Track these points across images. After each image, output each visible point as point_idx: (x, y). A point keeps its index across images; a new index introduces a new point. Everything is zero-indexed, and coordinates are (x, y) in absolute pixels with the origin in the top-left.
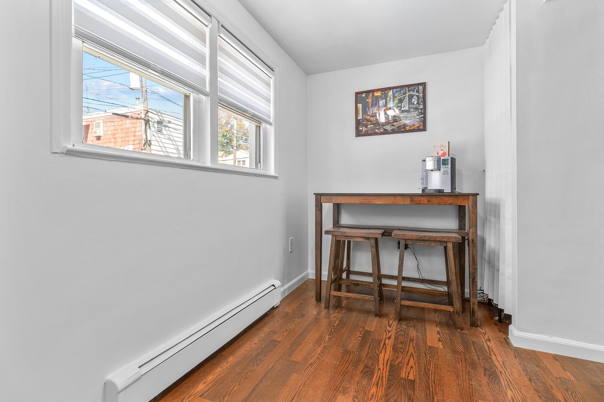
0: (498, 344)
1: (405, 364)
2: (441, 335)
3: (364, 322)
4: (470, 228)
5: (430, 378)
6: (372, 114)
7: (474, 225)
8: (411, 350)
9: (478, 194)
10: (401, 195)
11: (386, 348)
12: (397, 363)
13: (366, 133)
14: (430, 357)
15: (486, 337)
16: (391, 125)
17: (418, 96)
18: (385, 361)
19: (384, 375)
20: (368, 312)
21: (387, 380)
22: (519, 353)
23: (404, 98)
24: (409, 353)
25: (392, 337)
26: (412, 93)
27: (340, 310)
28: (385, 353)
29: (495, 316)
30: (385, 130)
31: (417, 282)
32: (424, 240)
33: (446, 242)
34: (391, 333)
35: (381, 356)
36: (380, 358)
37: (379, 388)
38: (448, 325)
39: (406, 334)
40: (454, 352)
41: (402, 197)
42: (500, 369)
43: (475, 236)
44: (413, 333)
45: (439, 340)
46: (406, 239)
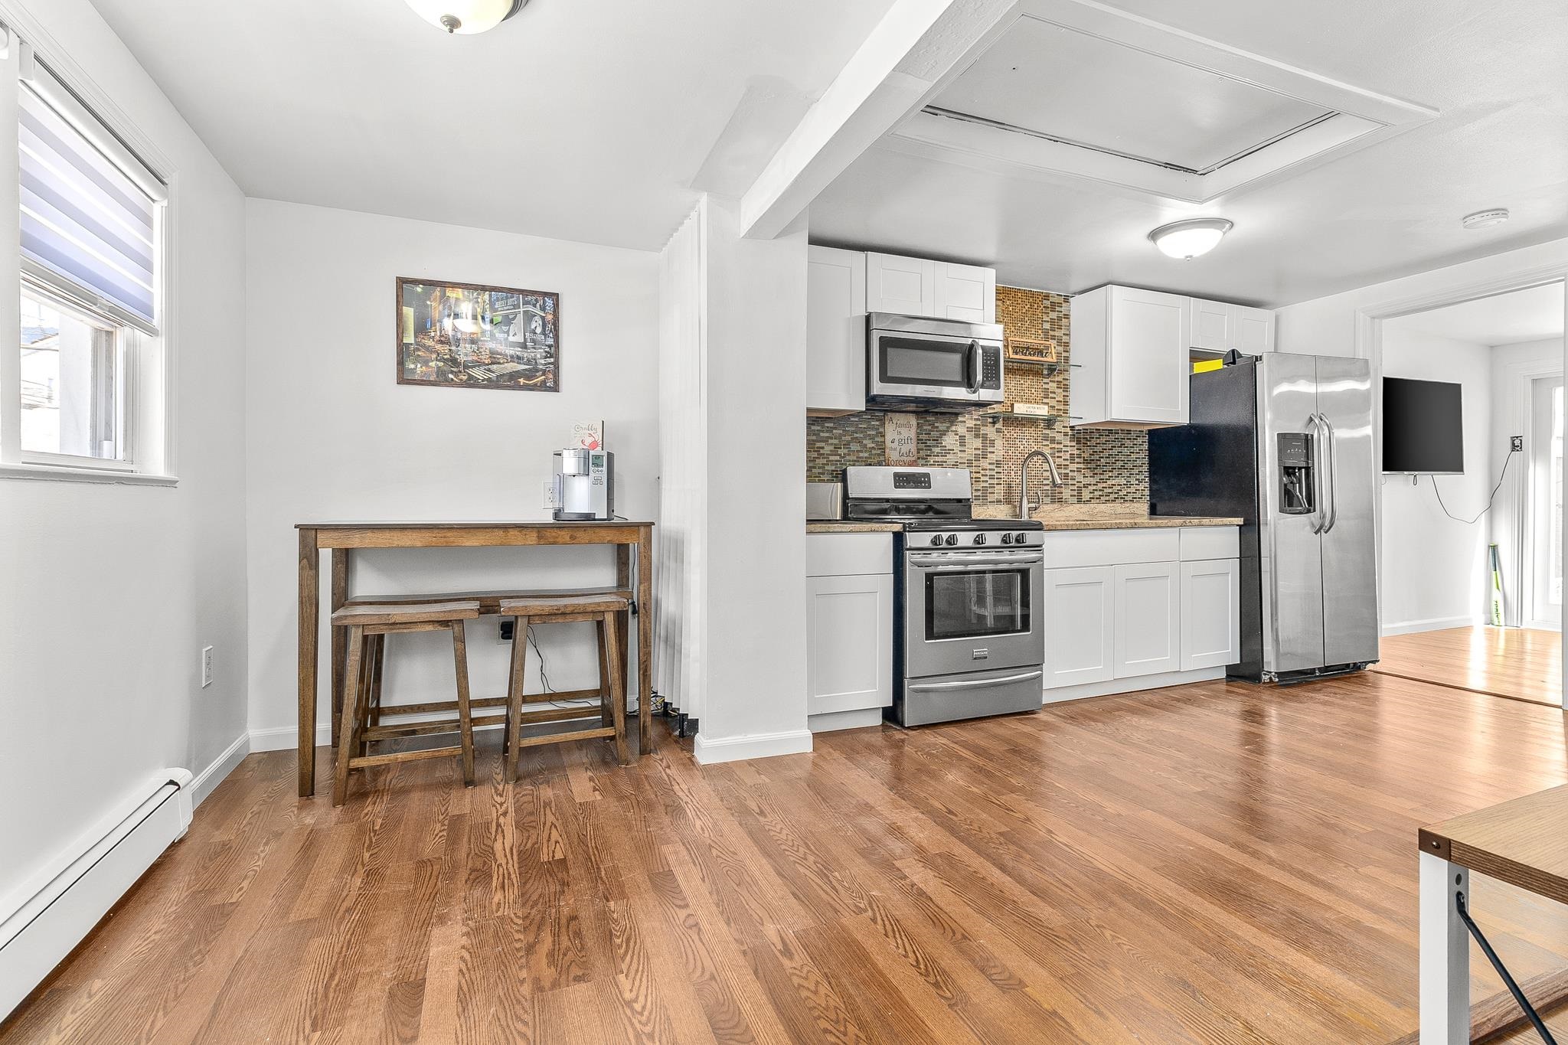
0: (681, 767)
1: (545, 841)
2: (597, 782)
3: (444, 803)
4: (640, 583)
5: (590, 846)
6: (441, 336)
7: (646, 577)
8: (550, 818)
9: (653, 524)
10: (519, 527)
11: (503, 831)
12: (529, 845)
13: (425, 379)
14: (584, 818)
15: (664, 764)
16: (485, 369)
17: (543, 318)
18: (507, 851)
19: (511, 870)
20: (447, 785)
21: (518, 875)
22: (710, 771)
23: (516, 317)
24: (548, 824)
25: (510, 811)
26: (530, 308)
27: (377, 799)
28: (504, 839)
29: (673, 731)
30: (470, 377)
31: (540, 701)
32: (564, 614)
33: (603, 612)
34: (505, 805)
35: (498, 846)
36: (495, 849)
37: (507, 892)
38: (605, 763)
39: (535, 797)
40: (621, 798)
41: (520, 532)
42: (685, 799)
43: (648, 597)
44: (547, 793)
45: (595, 790)
46: (529, 616)
